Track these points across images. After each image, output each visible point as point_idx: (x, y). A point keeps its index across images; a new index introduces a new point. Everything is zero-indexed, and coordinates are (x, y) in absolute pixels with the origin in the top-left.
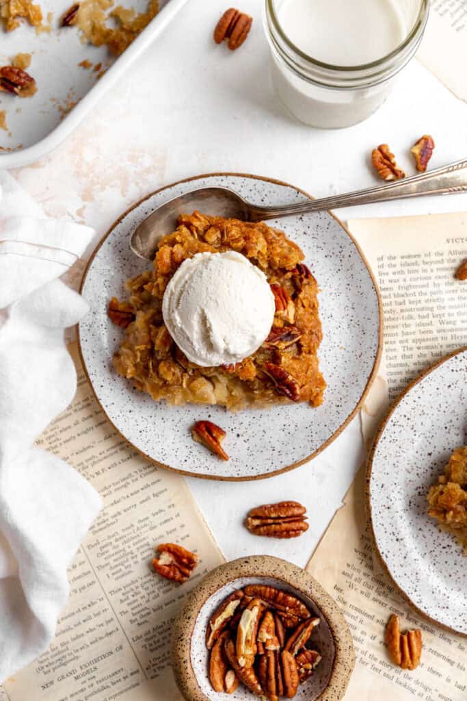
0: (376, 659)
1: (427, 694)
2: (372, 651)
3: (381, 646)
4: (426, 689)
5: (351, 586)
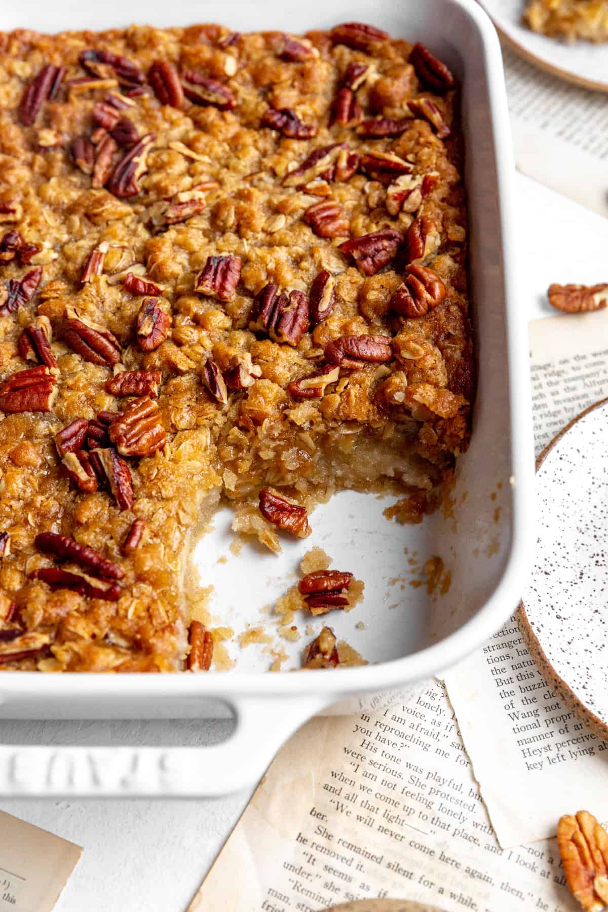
5: (339, 808)
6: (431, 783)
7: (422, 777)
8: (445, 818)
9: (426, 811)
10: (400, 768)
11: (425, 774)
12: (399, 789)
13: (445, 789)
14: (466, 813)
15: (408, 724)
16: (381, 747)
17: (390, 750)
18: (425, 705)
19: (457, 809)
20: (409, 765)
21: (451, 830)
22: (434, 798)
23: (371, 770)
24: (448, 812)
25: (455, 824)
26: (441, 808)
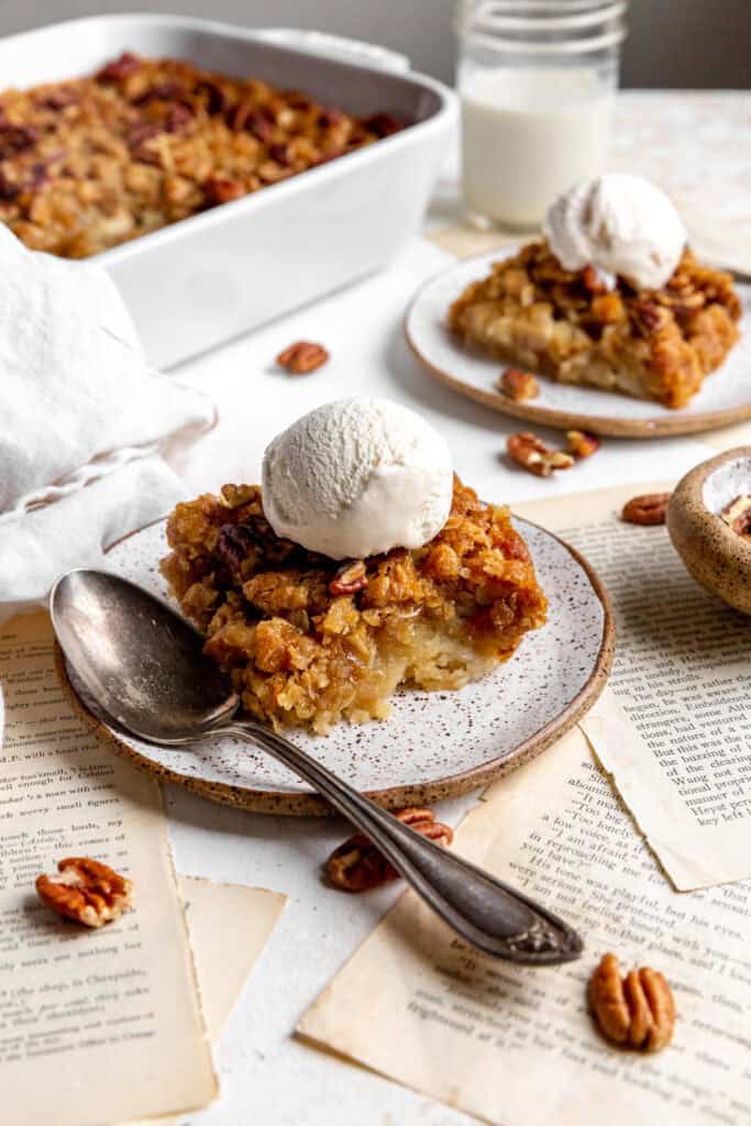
0: (571, 1039)
1: (700, 1102)
2: (562, 1024)
3: (583, 1018)
4: (698, 1092)
6: (618, 899)
7: (607, 894)
8: (636, 932)
9: (614, 925)
10: (579, 884)
11: (611, 890)
12: (579, 903)
13: (636, 904)
14: (664, 928)
15: (587, 844)
16: (555, 865)
17: (567, 868)
18: (608, 828)
19: (653, 924)
20: (590, 882)
21: (647, 943)
22: (621, 912)
23: (544, 884)
24: (642, 926)
25: (651, 938)
26: (633, 922)
